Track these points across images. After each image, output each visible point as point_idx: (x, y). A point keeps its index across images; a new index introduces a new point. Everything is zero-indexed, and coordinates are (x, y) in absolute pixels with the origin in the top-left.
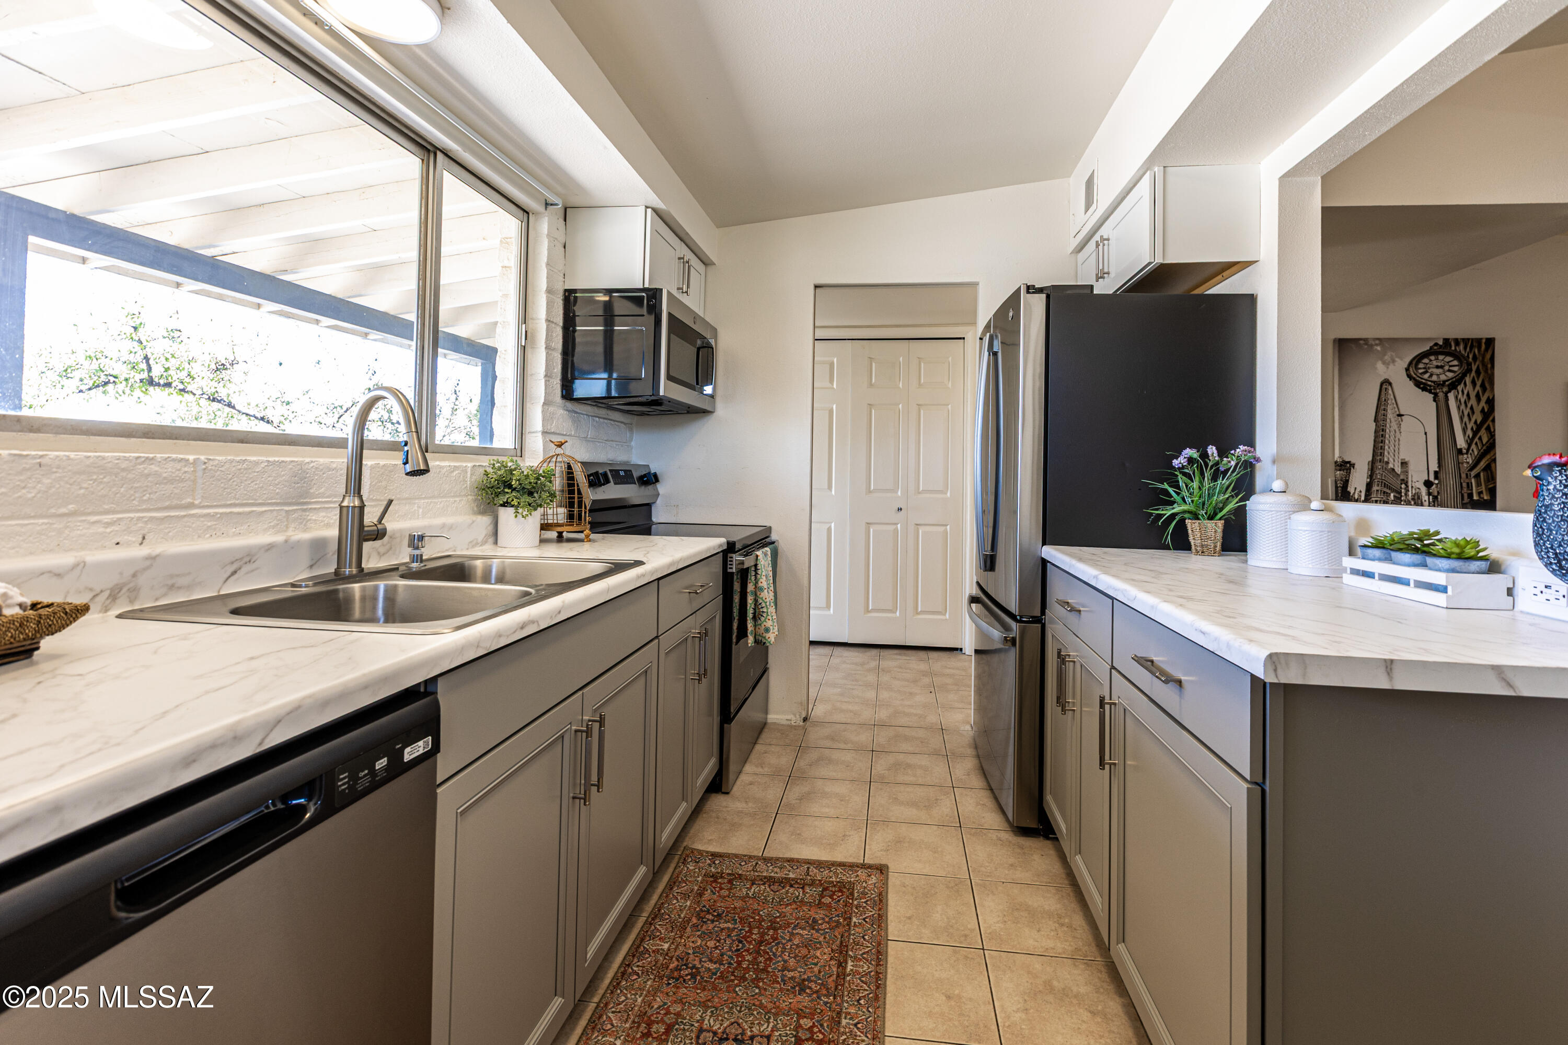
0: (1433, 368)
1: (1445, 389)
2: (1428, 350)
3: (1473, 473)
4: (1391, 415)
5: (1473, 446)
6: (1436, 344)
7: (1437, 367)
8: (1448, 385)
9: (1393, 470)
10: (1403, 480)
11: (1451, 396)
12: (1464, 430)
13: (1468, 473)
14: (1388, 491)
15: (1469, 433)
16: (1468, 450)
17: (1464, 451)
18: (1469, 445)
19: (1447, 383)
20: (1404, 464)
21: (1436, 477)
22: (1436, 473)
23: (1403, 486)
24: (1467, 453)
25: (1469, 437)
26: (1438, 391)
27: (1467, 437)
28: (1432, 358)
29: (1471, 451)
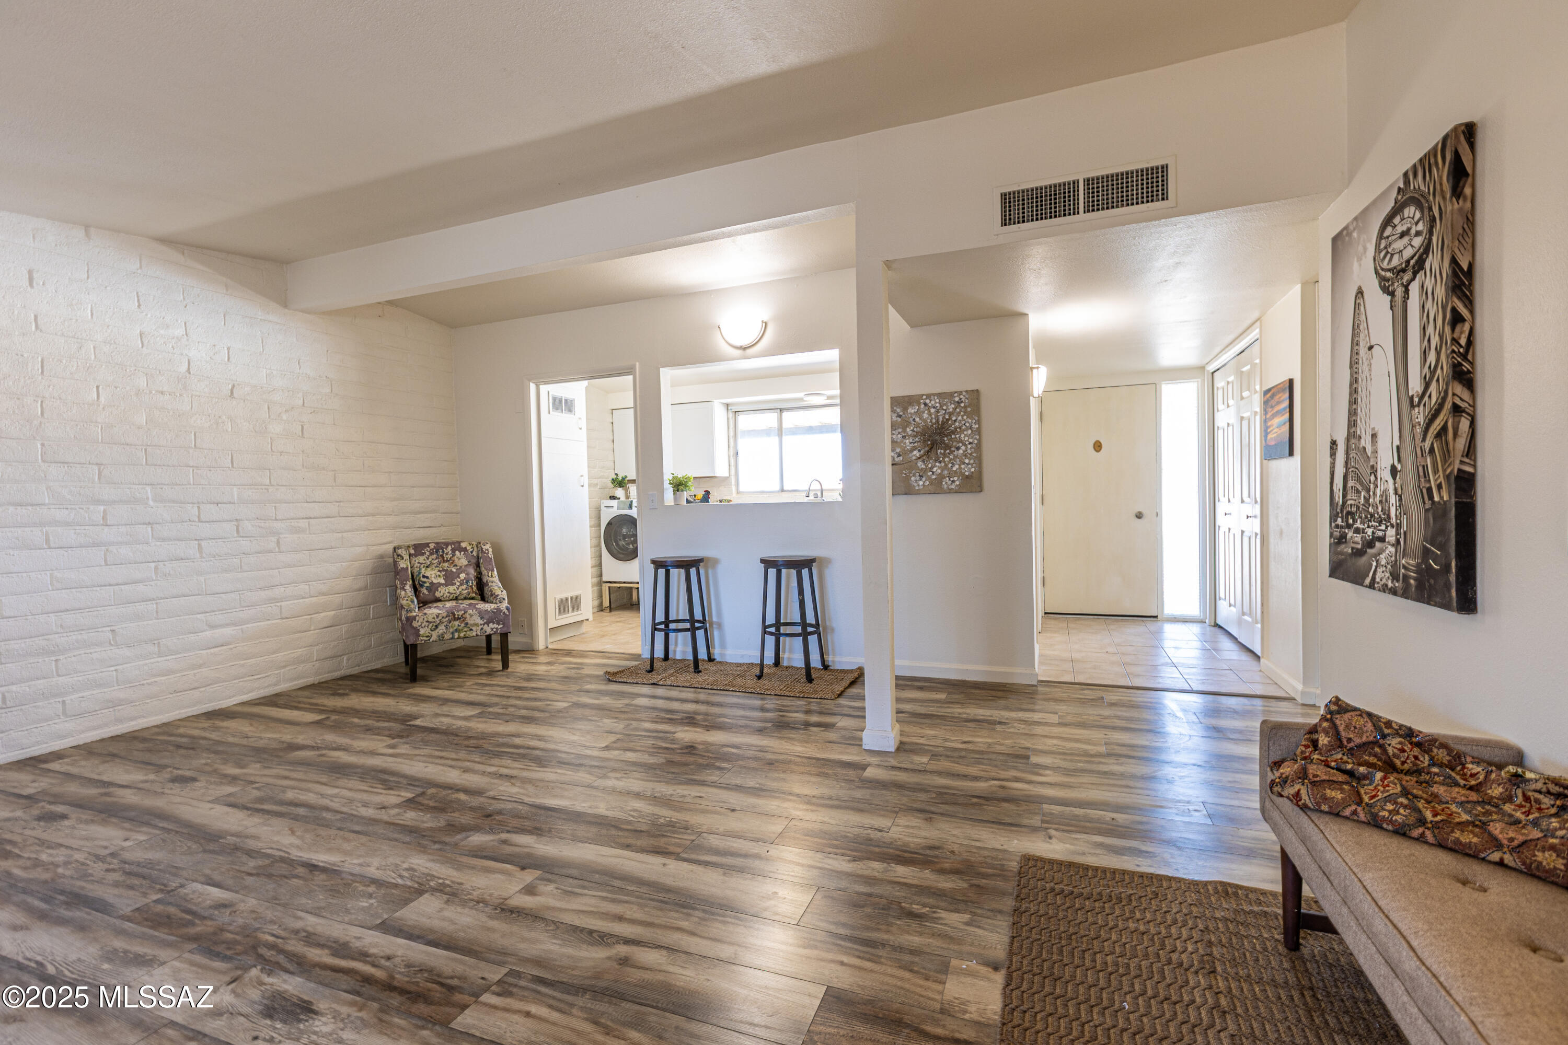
0: (1395, 240)
1: (1407, 277)
2: (1393, 208)
3: (1427, 445)
4: (1363, 351)
5: (1434, 385)
6: (1399, 189)
7: (1402, 235)
8: (1414, 267)
9: (1364, 448)
10: (1372, 467)
11: (1414, 288)
12: (1425, 354)
13: (1422, 444)
14: (1360, 488)
15: (1432, 357)
16: (1421, 398)
17: (1416, 400)
18: (1427, 386)
19: (1412, 262)
20: (1374, 436)
21: (1399, 460)
22: (1398, 448)
23: (1373, 478)
24: (1418, 405)
25: (1430, 367)
26: (1396, 284)
27: (1426, 369)
28: (1397, 220)
29: (1426, 398)
